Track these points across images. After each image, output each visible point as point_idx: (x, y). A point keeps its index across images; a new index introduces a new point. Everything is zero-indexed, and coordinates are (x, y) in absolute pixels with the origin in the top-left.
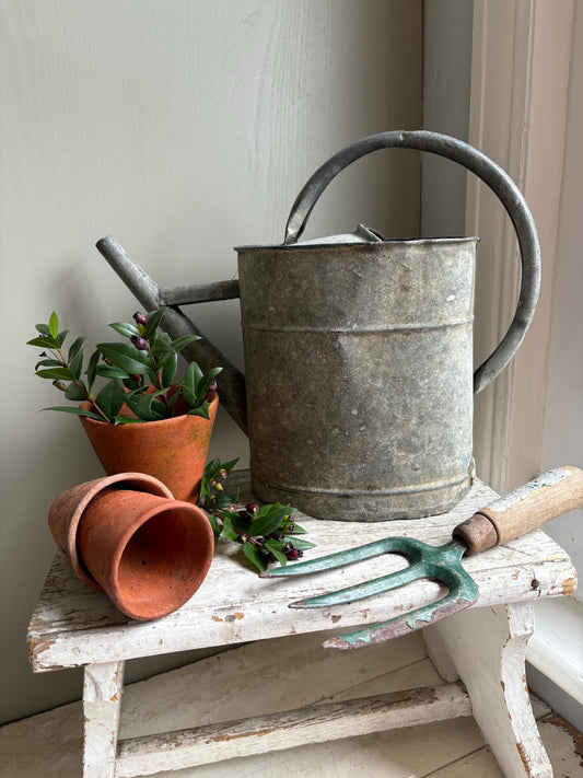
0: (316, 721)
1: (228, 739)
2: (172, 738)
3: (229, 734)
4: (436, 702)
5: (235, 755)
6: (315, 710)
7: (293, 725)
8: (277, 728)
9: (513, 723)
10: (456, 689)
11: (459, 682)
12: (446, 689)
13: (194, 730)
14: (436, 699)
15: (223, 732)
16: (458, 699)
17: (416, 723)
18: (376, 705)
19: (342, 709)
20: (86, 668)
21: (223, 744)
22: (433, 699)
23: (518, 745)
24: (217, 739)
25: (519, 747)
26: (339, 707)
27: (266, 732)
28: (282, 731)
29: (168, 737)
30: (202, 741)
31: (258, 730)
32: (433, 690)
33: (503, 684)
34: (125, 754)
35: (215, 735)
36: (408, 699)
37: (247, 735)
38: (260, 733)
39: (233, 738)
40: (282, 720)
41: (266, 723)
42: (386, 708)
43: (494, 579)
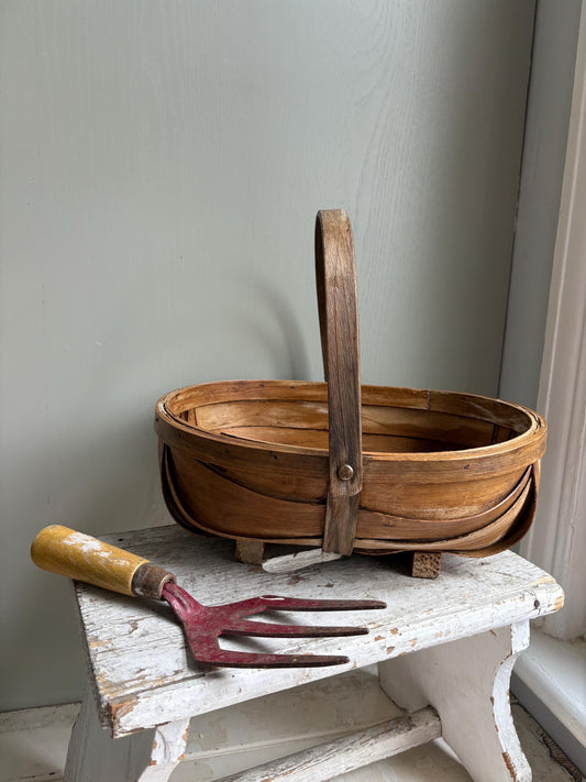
0: (313, 763)
4: (414, 730)
6: (309, 753)
7: (291, 771)
8: (276, 776)
9: (500, 734)
10: (428, 714)
11: (431, 708)
12: (421, 716)
14: (414, 726)
16: (431, 724)
18: (363, 740)
19: (334, 747)
22: (411, 727)
23: (504, 754)
25: (505, 756)
26: (331, 746)
28: (282, 778)
33: (492, 699)
40: (280, 767)
41: (265, 773)
42: (372, 741)
43: (508, 601)
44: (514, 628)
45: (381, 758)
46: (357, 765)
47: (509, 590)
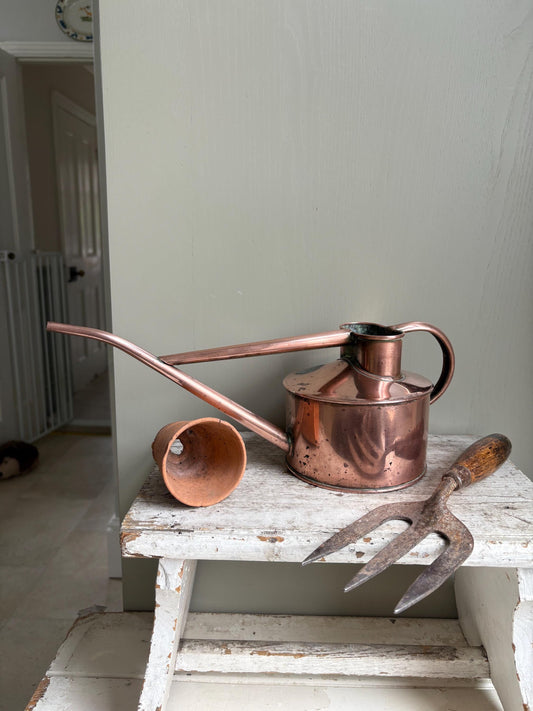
1: (269, 654)
2: (224, 645)
3: (270, 651)
4: (456, 661)
5: (273, 670)
6: (346, 646)
7: (325, 655)
8: (311, 654)
9: (521, 683)
10: (476, 653)
11: (482, 648)
12: (467, 651)
13: (243, 642)
14: (457, 658)
15: (265, 648)
16: (477, 662)
17: (436, 676)
18: (400, 653)
19: (370, 649)
20: (161, 561)
21: (264, 658)
22: (453, 657)
23: (525, 706)
24: (260, 653)
26: (367, 647)
27: (301, 655)
28: (315, 658)
29: (220, 643)
30: (248, 651)
31: (294, 652)
32: (455, 649)
33: (513, 646)
34: (185, 650)
35: (259, 649)
36: (431, 653)
37: (286, 654)
38: (295, 655)
39: (274, 654)
40: (316, 648)
41: (302, 648)
42: (409, 657)
43: (505, 544)
44: (521, 574)
45: (418, 675)
46: (391, 674)
47: (519, 534)
